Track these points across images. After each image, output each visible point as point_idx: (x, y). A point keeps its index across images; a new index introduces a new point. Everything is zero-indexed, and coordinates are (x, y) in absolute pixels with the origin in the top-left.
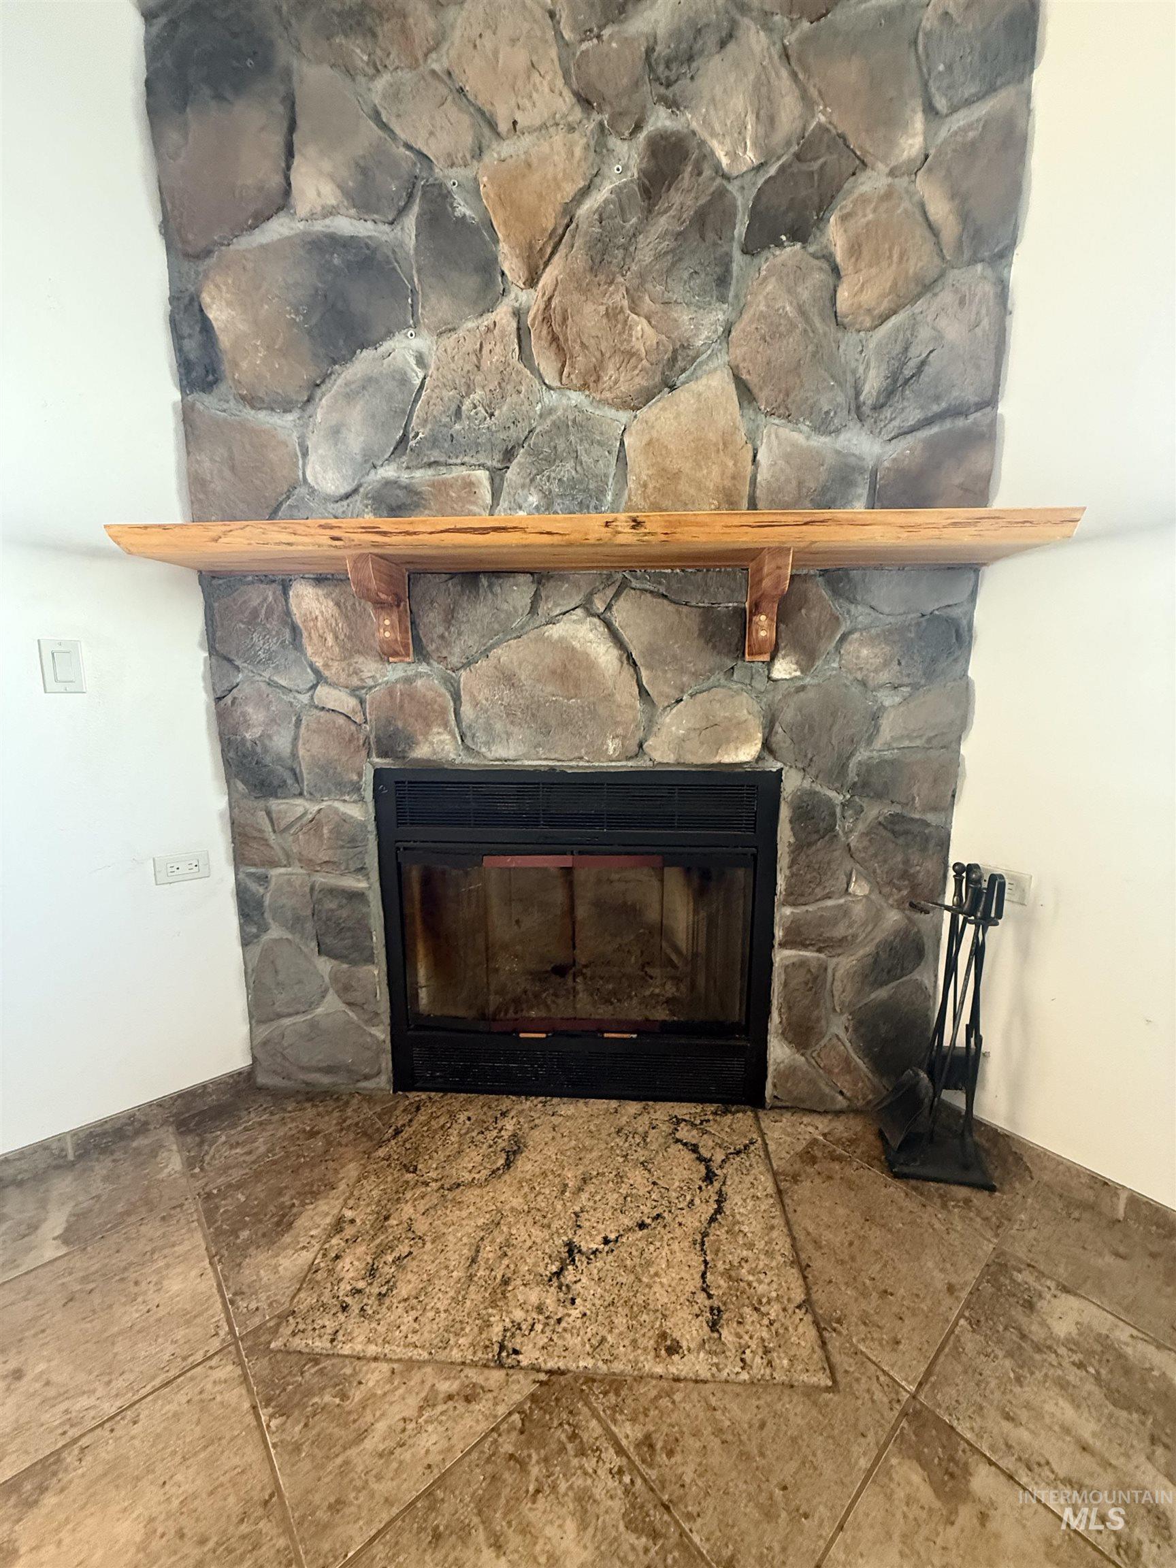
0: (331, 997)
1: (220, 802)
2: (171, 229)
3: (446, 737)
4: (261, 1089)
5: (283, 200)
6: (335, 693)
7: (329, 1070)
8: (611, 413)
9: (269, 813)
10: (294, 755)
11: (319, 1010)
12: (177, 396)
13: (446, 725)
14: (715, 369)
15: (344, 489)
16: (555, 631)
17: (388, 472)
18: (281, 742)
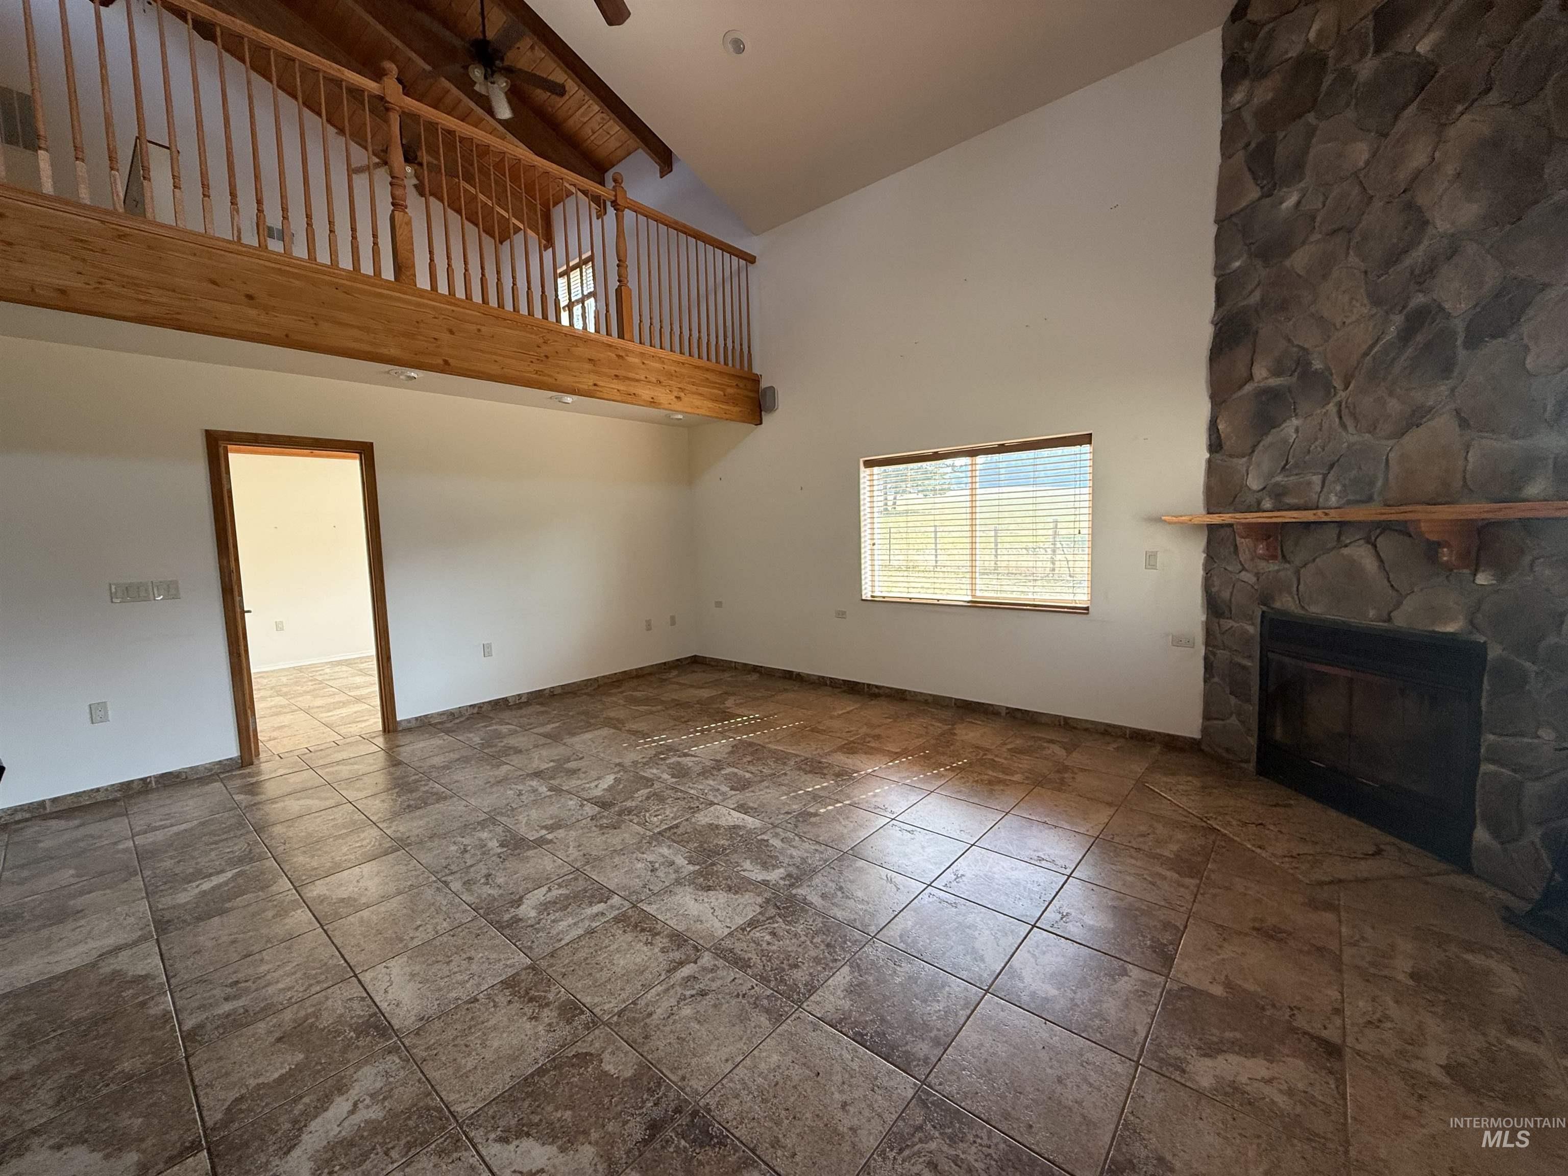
0: (1234, 717)
1: (1204, 618)
2: (1212, 397)
3: (1290, 599)
4: (1202, 750)
5: (1251, 378)
6: (1248, 575)
7: (1228, 750)
8: (1384, 442)
9: (1218, 623)
10: (1230, 600)
11: (1228, 721)
12: (1208, 455)
13: (1290, 593)
14: (1444, 413)
15: (1261, 487)
16: (1346, 551)
17: (1278, 479)
18: (1226, 595)
